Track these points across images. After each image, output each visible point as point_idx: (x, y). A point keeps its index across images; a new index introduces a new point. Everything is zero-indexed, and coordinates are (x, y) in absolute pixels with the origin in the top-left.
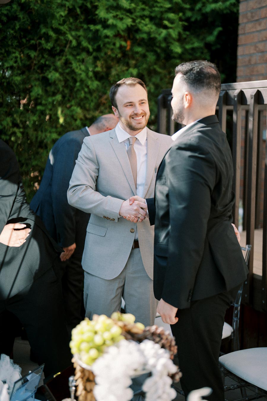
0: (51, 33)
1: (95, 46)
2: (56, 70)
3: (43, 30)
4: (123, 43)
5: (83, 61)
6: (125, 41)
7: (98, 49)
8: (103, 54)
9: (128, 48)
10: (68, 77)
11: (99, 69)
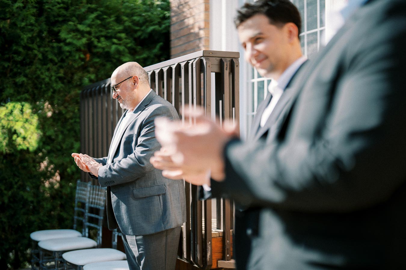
0: (21, 49)
1: (59, 59)
2: (26, 76)
3: (14, 48)
4: (82, 56)
5: (48, 70)
6: (85, 54)
7: (62, 61)
8: (66, 64)
9: (88, 59)
10: (36, 81)
11: (61, 74)
